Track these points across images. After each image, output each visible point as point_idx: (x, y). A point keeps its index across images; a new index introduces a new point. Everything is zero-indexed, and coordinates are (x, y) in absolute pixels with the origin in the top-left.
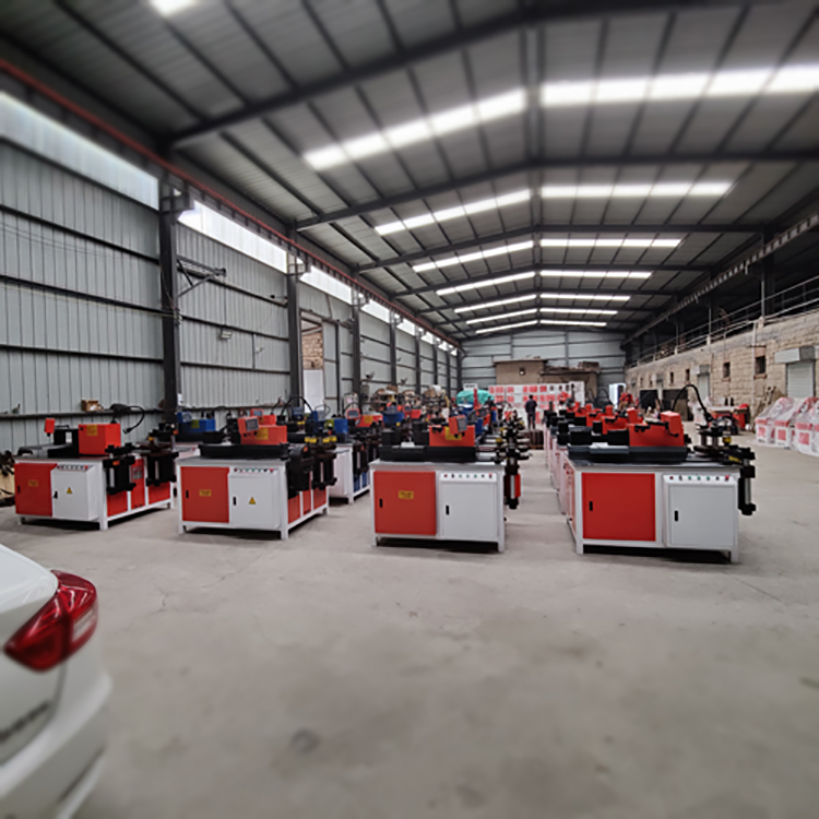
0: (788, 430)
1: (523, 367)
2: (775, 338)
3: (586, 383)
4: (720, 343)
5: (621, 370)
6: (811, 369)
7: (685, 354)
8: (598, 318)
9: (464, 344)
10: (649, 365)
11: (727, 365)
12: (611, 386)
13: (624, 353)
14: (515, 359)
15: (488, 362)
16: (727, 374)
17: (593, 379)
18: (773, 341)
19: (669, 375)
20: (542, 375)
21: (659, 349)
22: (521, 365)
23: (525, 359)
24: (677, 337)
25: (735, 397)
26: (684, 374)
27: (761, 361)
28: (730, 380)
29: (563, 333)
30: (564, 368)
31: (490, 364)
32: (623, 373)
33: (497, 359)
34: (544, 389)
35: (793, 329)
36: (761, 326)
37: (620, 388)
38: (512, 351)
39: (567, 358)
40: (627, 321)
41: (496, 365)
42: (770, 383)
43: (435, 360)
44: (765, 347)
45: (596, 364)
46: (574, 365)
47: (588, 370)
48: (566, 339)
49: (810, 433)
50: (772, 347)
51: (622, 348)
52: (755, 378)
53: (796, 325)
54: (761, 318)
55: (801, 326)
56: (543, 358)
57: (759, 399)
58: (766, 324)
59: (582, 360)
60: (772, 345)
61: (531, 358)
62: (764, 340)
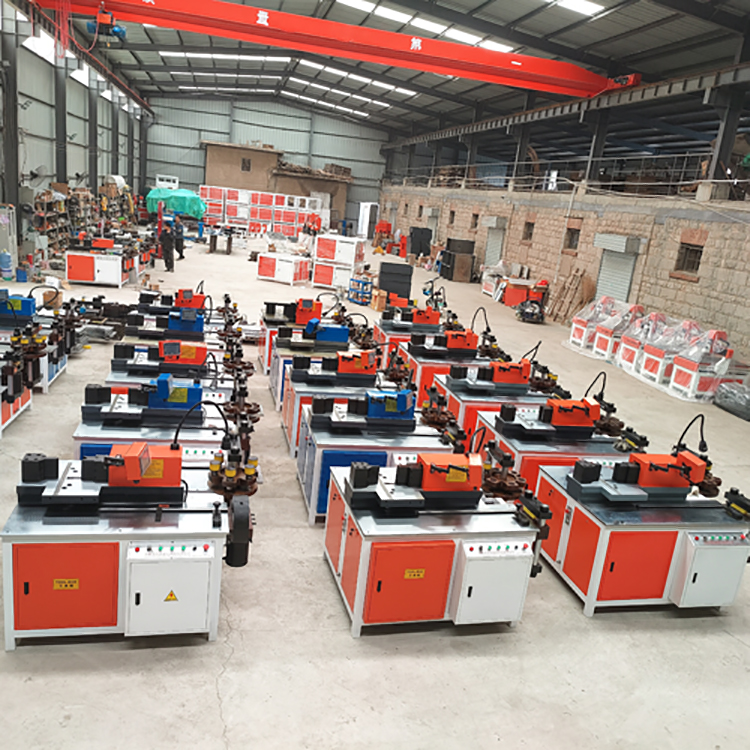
0: (611, 341)
1: (246, 159)
2: (596, 212)
3: (332, 197)
4: (527, 195)
5: (378, 184)
6: (632, 262)
7: (474, 192)
8: (362, 107)
9: (153, 101)
10: (419, 189)
11: (530, 226)
12: (362, 205)
13: (384, 161)
14: (236, 143)
15: (192, 140)
16: (528, 235)
17: (342, 191)
18: (593, 216)
19: (448, 214)
20: (276, 175)
21: (437, 172)
22: (245, 155)
23: (251, 146)
24: (467, 166)
25: (533, 268)
26: (470, 218)
27: (573, 235)
28: (530, 245)
29: (308, 115)
30: (306, 171)
31: (194, 143)
32: (380, 188)
33: (208, 138)
34: (280, 201)
35: (621, 210)
36: (582, 191)
37: (373, 209)
38: (231, 127)
39: (310, 155)
40: (398, 118)
41: (204, 147)
42: (579, 264)
43: (115, 130)
44: (582, 219)
45: (347, 171)
46: (319, 166)
47: (338, 178)
48: (312, 125)
49: (637, 351)
50: (591, 222)
51: (382, 152)
52: (562, 252)
53: (625, 205)
54: (583, 181)
55: (629, 209)
56: (278, 148)
57: (563, 279)
58: (587, 192)
59: (330, 161)
60: (591, 220)
61: (258, 145)
62: (582, 210)
